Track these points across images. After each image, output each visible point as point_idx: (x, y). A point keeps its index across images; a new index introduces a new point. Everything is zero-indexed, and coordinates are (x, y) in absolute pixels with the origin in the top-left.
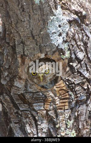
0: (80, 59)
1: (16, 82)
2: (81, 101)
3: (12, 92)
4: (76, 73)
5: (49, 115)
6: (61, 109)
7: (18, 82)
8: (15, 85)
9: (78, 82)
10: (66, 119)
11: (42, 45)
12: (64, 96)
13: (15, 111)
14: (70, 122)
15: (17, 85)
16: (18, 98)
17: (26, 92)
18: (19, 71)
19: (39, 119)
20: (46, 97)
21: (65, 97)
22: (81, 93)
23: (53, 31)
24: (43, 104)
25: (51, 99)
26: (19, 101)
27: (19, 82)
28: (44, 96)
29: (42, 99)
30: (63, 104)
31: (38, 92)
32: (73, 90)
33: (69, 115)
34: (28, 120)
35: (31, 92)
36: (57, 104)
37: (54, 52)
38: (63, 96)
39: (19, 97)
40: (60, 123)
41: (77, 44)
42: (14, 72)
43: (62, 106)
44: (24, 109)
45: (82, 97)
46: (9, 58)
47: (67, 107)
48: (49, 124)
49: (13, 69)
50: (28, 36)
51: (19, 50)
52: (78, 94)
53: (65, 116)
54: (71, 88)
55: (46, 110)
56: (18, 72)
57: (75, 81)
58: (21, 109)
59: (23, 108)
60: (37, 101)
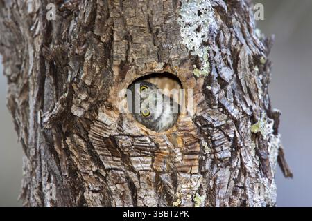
0: (225, 81)
1: (102, 113)
2: (221, 160)
3: (91, 132)
4: (216, 107)
5: (162, 181)
6: (185, 172)
7: (105, 114)
8: (99, 118)
9: (218, 123)
10: (194, 192)
11: (165, 46)
12: (192, 148)
13: (95, 169)
14: (201, 198)
15: (103, 120)
16: (103, 144)
17: (120, 135)
18: (111, 92)
19: (142, 187)
20: (157, 145)
21: (193, 150)
22: (223, 146)
23: (187, 21)
24: (150, 159)
25: (167, 151)
26: (103, 150)
27: (108, 114)
28: (153, 144)
29: (150, 150)
30: (189, 163)
31: (142, 136)
32: (209, 138)
33: (199, 185)
34: (119, 188)
35: (129, 135)
36: (178, 162)
37: (183, 62)
38: (189, 147)
39: (105, 143)
40: (182, 198)
41: (220, 51)
42: (100, 94)
43: (188, 166)
44: (113, 167)
45: (223, 153)
46: (94, 66)
47: (196, 170)
48: (160, 198)
49: (100, 87)
50: (142, 25)
51: (119, 52)
52: (218, 146)
53: (192, 186)
54: (206, 133)
55: (155, 171)
56: (107, 95)
57: (214, 121)
58: (107, 166)
59: (110, 164)
60: (139, 154)
